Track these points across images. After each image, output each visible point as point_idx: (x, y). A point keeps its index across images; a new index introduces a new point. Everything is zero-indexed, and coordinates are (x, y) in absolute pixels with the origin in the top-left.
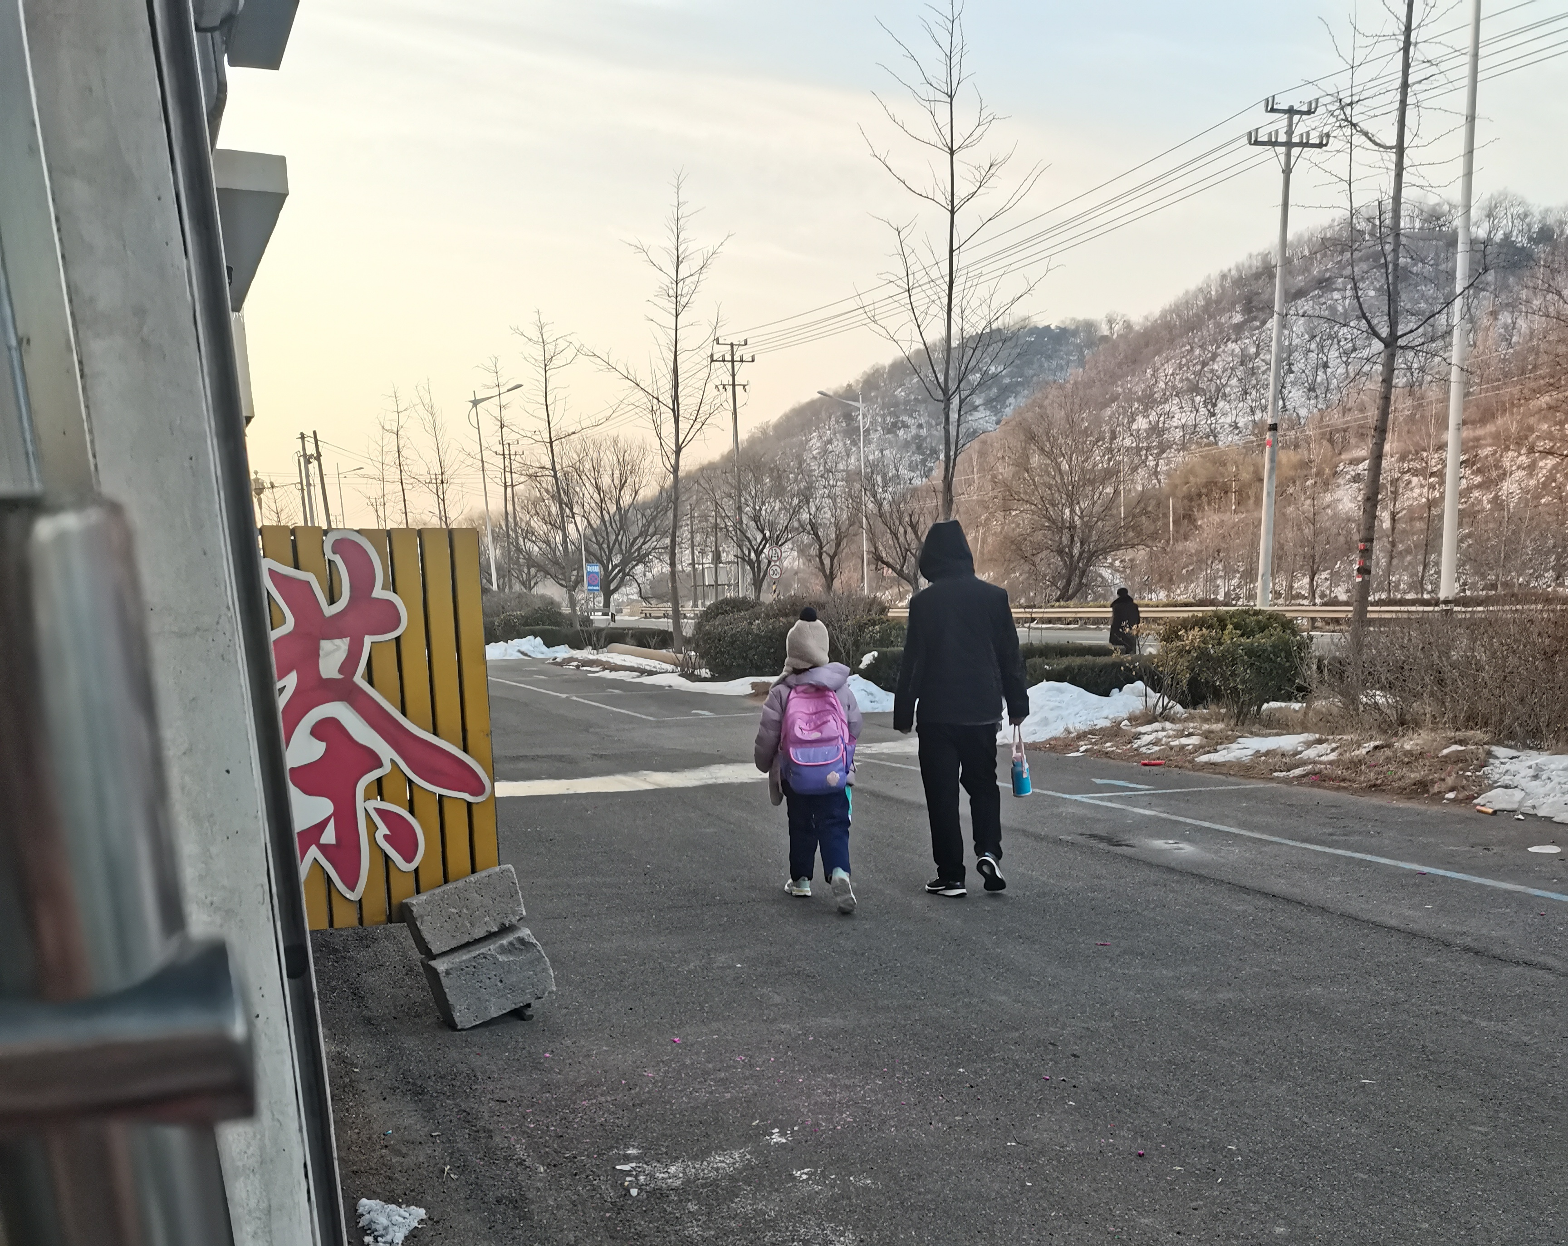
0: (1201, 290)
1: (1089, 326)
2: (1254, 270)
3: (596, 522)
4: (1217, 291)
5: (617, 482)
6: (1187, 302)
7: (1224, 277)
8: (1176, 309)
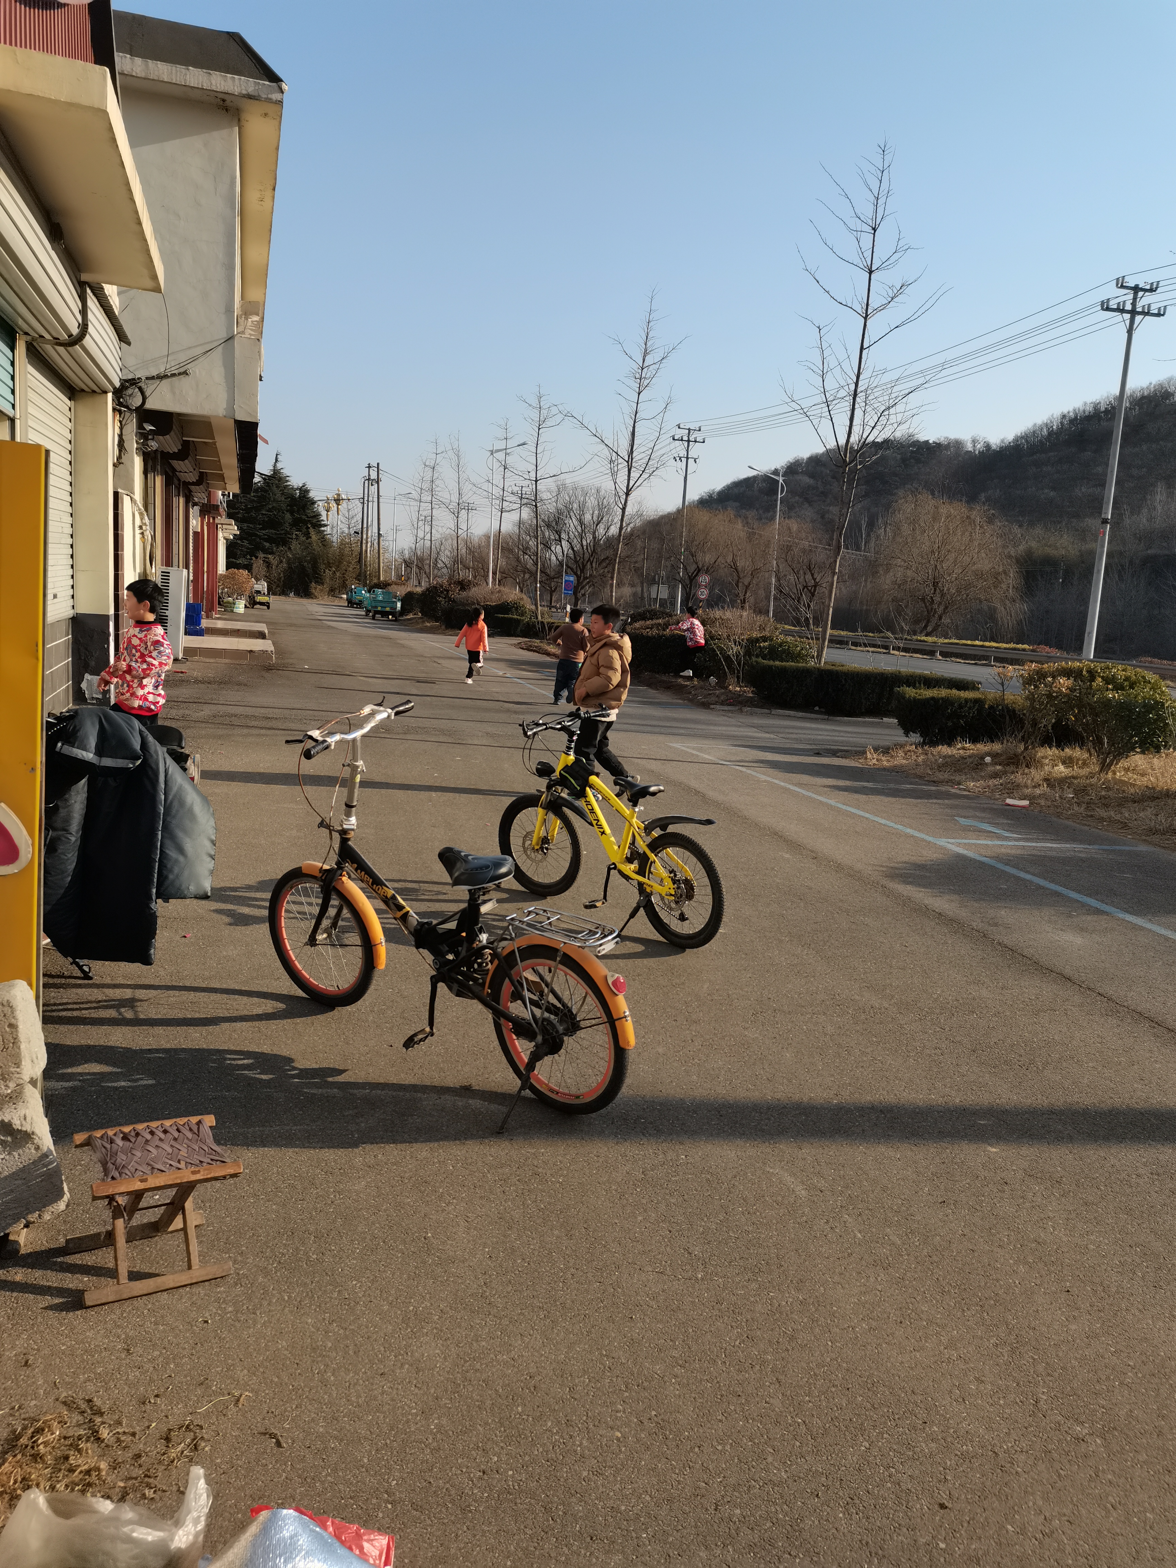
0: (1047, 425)
1: (958, 444)
2: (1087, 413)
3: (577, 547)
4: (1058, 426)
5: (595, 518)
6: (1034, 432)
7: (1064, 416)
8: (1025, 437)
